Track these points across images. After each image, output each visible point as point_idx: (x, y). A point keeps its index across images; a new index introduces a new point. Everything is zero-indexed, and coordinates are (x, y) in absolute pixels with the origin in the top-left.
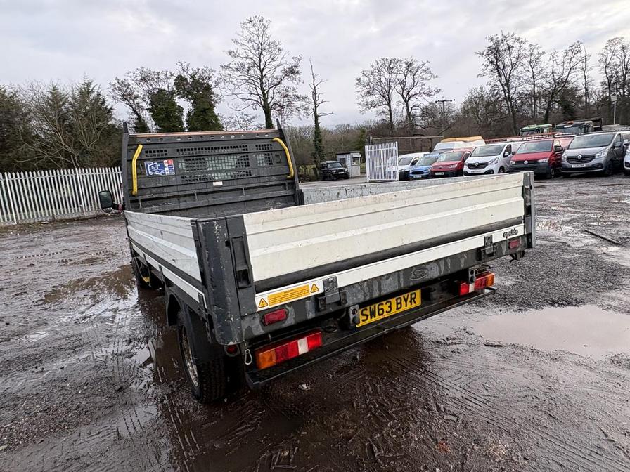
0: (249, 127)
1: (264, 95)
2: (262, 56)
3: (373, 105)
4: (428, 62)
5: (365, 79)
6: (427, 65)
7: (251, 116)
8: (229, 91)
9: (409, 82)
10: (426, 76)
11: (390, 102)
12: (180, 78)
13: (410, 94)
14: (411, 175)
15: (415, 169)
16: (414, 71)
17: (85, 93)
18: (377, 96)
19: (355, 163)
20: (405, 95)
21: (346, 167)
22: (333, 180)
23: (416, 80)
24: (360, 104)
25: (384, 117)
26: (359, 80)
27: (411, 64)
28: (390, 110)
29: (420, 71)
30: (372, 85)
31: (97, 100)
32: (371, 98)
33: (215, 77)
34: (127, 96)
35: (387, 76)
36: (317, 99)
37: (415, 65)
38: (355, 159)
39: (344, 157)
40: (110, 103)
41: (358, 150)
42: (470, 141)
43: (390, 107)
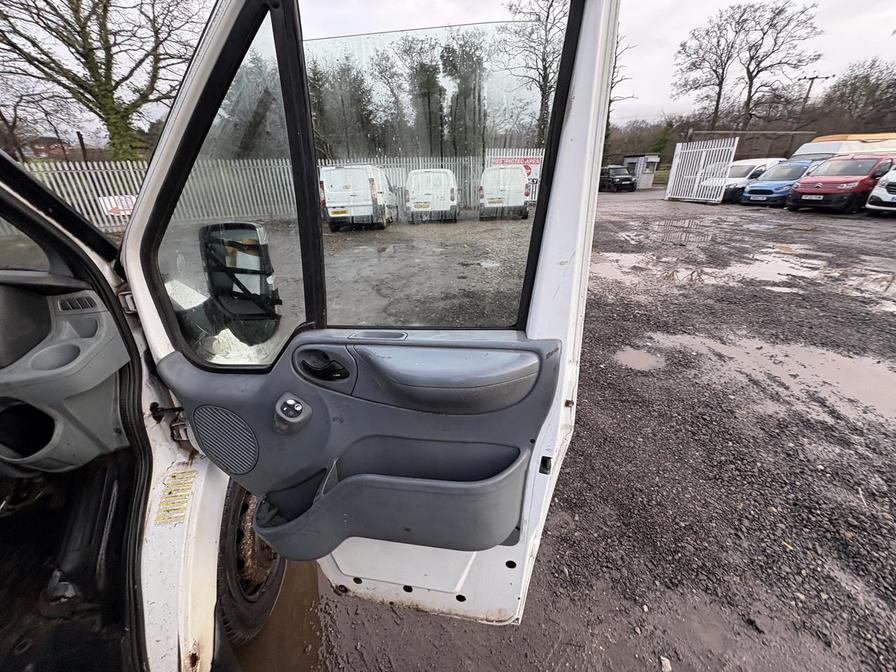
0: (521, 117)
1: (545, 68)
2: (552, 9)
3: (696, 85)
4: (814, 6)
5: (694, 44)
6: (811, 12)
7: (525, 102)
8: (502, 66)
9: (767, 45)
10: (802, 32)
11: (723, 79)
12: (448, 50)
13: (762, 65)
14: (745, 195)
15: (758, 184)
16: (782, 24)
17: (345, 71)
18: (706, 70)
19: (648, 171)
20: (752, 68)
21: (634, 174)
22: (613, 192)
23: (780, 41)
24: (675, 84)
25: (706, 103)
26: (683, 46)
28: (719, 94)
29: (793, 24)
30: (701, 53)
31: (355, 79)
33: (487, 42)
34: (385, 72)
35: (731, 35)
36: (615, 74)
37: (789, 12)
38: (649, 164)
39: (634, 160)
40: (368, 81)
41: (656, 151)
42: (875, 141)
43: (721, 88)
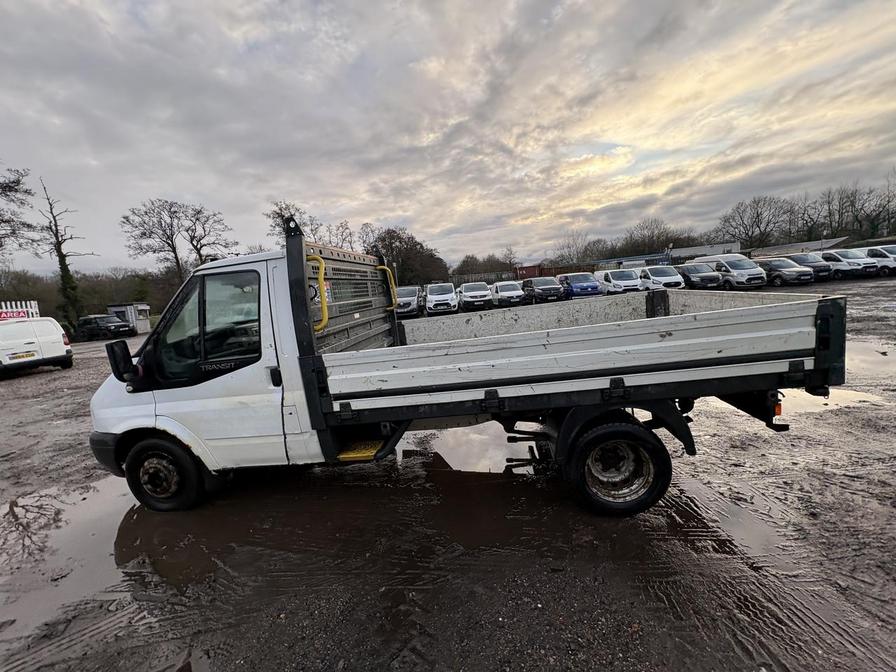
3: (150, 250)
4: (220, 213)
5: (136, 219)
6: (219, 216)
9: (199, 231)
10: (219, 227)
11: (175, 248)
13: (201, 243)
16: (203, 220)
18: (156, 240)
19: (141, 317)
20: (195, 243)
21: (128, 321)
23: (207, 229)
24: (130, 247)
25: (168, 264)
26: (127, 218)
27: (199, 212)
28: (176, 258)
29: (211, 221)
30: (147, 226)
32: (145, 242)
35: (167, 219)
37: (206, 213)
38: (140, 312)
39: (123, 309)
43: (176, 254)
